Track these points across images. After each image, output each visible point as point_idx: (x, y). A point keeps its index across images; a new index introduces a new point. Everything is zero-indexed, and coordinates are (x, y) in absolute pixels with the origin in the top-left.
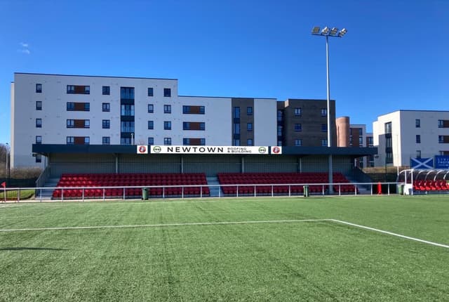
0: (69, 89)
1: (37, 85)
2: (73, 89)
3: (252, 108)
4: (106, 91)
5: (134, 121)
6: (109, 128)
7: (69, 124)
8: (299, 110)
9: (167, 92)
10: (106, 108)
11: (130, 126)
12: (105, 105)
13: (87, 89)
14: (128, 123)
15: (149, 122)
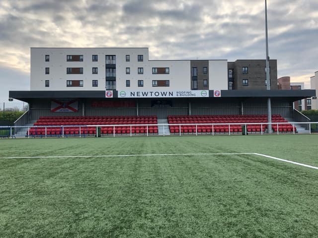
0: (68, 58)
1: (46, 56)
2: (71, 58)
3: (207, 68)
4: (95, 58)
5: (115, 80)
6: (97, 86)
7: (68, 84)
8: (246, 69)
9: (140, 58)
10: (95, 71)
11: (113, 85)
12: (94, 69)
13: (81, 57)
14: (111, 82)
15: (127, 81)
